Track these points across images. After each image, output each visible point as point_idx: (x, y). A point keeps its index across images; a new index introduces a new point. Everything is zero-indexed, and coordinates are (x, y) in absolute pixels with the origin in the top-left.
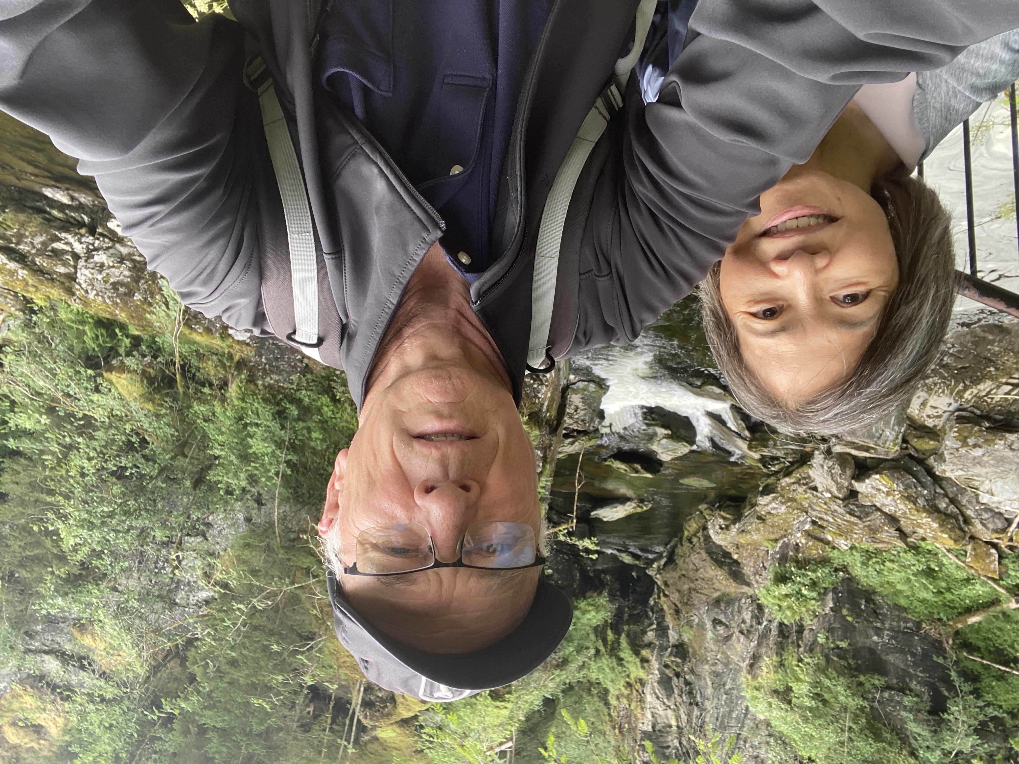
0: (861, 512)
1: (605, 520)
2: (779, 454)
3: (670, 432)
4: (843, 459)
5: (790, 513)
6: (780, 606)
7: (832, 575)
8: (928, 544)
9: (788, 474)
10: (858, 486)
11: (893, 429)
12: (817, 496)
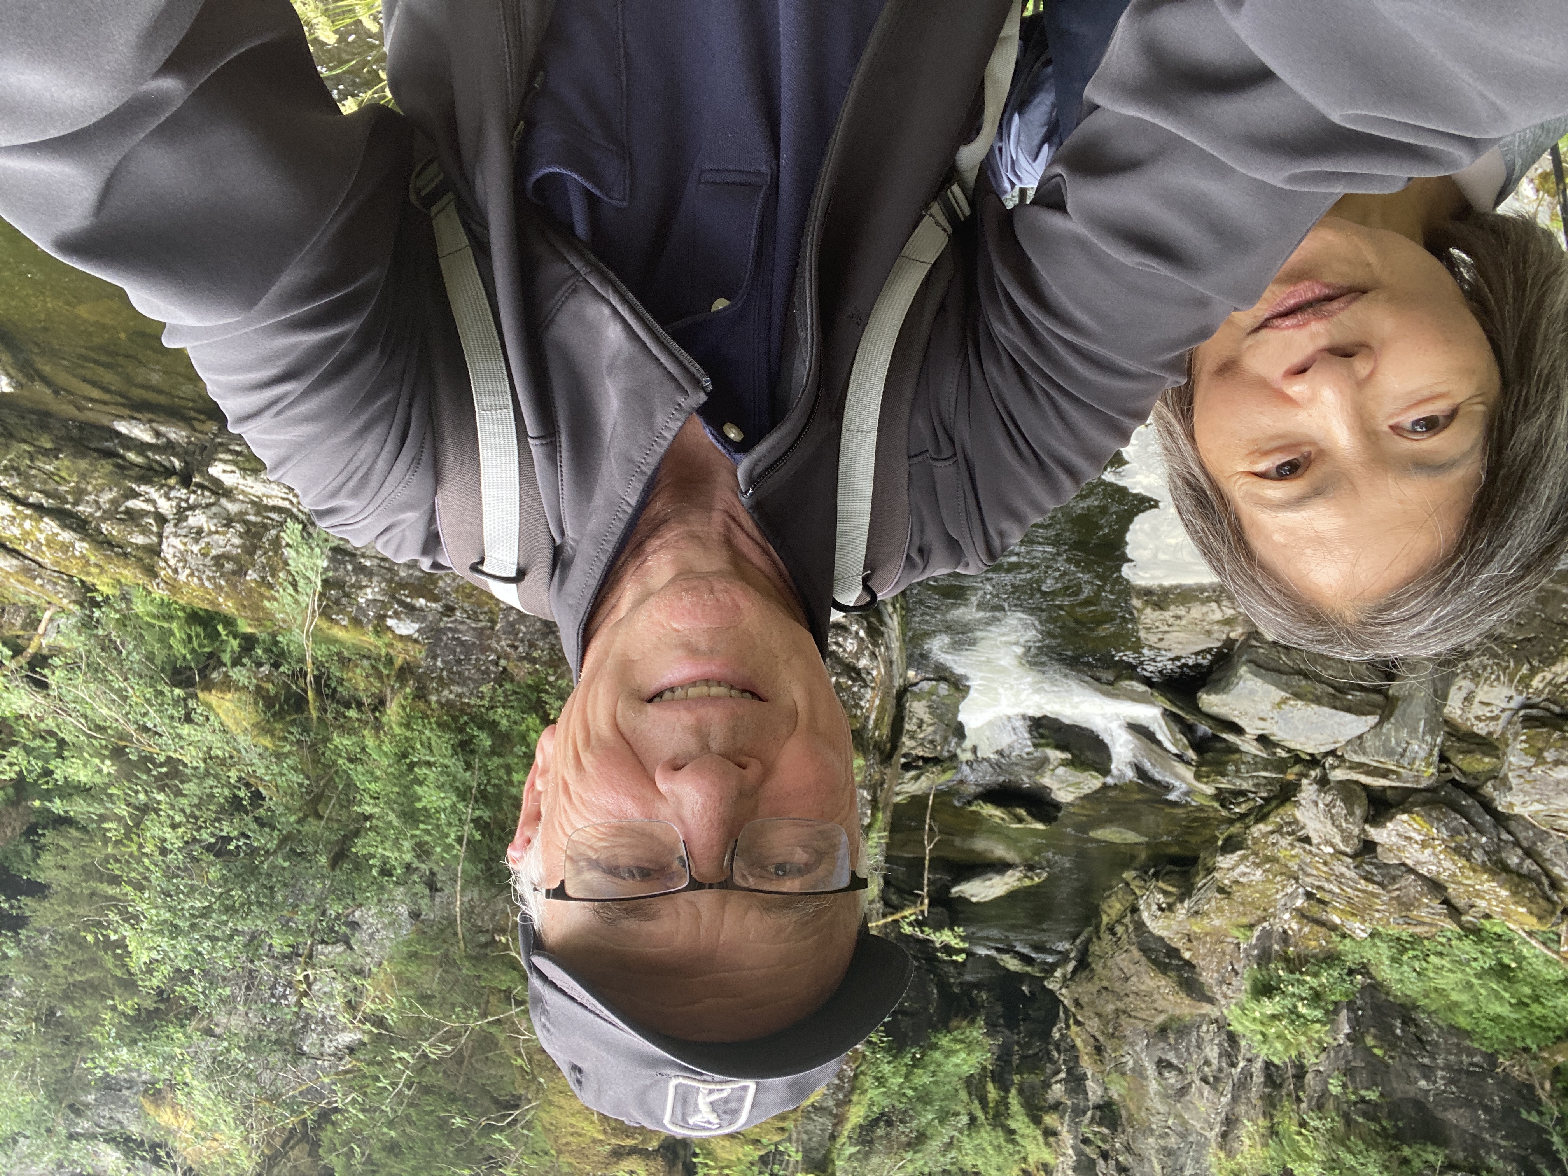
0: (1383, 876)
1: (974, 900)
2: (1245, 786)
3: (1069, 756)
4: (1347, 790)
5: (1271, 882)
6: (1264, 1035)
7: (1344, 981)
8: (1495, 925)
9: (1262, 817)
10: (1376, 834)
11: (1423, 741)
12: (1311, 852)
